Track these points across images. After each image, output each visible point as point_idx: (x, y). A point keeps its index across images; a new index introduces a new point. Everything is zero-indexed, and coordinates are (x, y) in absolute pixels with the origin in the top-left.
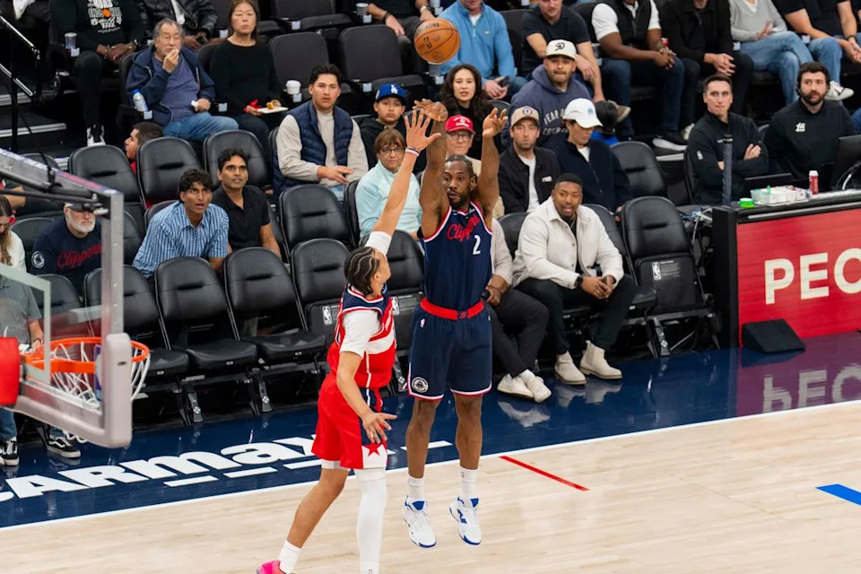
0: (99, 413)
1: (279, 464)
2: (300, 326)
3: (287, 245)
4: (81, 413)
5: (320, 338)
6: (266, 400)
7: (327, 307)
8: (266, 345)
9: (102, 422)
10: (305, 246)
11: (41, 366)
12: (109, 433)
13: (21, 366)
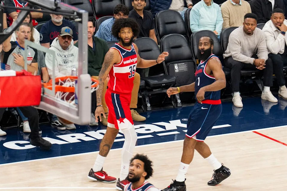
0: (77, 109)
1: (154, 134)
2: (164, 73)
3: (160, 36)
4: (68, 109)
5: (173, 78)
6: (149, 105)
7: (176, 64)
8: (149, 81)
9: (78, 114)
10: (167, 37)
11: (51, 89)
12: (81, 119)
13: (42, 89)
